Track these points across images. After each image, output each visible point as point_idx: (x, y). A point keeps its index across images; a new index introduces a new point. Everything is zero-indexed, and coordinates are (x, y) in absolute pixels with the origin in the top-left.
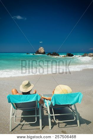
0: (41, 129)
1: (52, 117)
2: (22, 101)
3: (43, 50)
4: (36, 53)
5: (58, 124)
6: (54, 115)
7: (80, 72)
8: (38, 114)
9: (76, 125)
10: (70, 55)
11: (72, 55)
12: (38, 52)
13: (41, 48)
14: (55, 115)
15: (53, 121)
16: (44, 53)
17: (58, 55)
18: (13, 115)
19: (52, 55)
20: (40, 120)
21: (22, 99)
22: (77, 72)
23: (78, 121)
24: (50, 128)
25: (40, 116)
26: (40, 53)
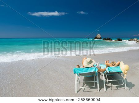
0: (98, 91)
1: (106, 83)
2: (85, 72)
3: (100, 36)
4: (94, 38)
5: (110, 87)
6: (107, 81)
7: (127, 52)
8: (96, 80)
9: (124, 88)
10: (120, 40)
11: (121, 40)
12: (96, 38)
13: (99, 34)
14: (109, 81)
15: (107, 85)
16: (101, 38)
17: (111, 40)
18: (78, 81)
19: (107, 40)
20: (98, 85)
21: (84, 70)
22: (125, 52)
23: (126, 85)
24: (105, 90)
25: (98, 81)
26: (98, 39)
